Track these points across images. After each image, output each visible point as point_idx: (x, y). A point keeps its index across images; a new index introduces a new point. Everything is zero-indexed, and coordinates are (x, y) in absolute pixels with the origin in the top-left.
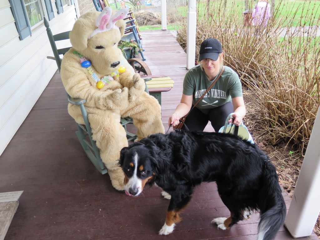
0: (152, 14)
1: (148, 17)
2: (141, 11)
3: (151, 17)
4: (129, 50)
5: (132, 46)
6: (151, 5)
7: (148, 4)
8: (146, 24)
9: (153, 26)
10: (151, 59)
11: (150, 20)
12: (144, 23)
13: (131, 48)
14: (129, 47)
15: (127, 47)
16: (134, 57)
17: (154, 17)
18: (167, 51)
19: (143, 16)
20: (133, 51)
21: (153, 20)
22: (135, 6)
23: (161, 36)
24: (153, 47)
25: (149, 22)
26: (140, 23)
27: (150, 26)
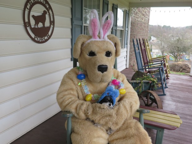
0: (188, 65)
1: (184, 67)
2: (179, 63)
3: (186, 67)
4: (148, 83)
5: (151, 81)
6: (189, 60)
7: (186, 59)
8: (181, 72)
9: (186, 74)
10: (172, 96)
11: (185, 69)
12: (180, 70)
13: (151, 82)
14: (149, 80)
15: (148, 80)
16: (152, 90)
17: (188, 68)
18: (189, 92)
19: (180, 66)
20: (152, 85)
21: (188, 69)
22: (176, 58)
23: (187, 80)
24: (177, 87)
25: (184, 71)
26: (177, 70)
27: (184, 73)
